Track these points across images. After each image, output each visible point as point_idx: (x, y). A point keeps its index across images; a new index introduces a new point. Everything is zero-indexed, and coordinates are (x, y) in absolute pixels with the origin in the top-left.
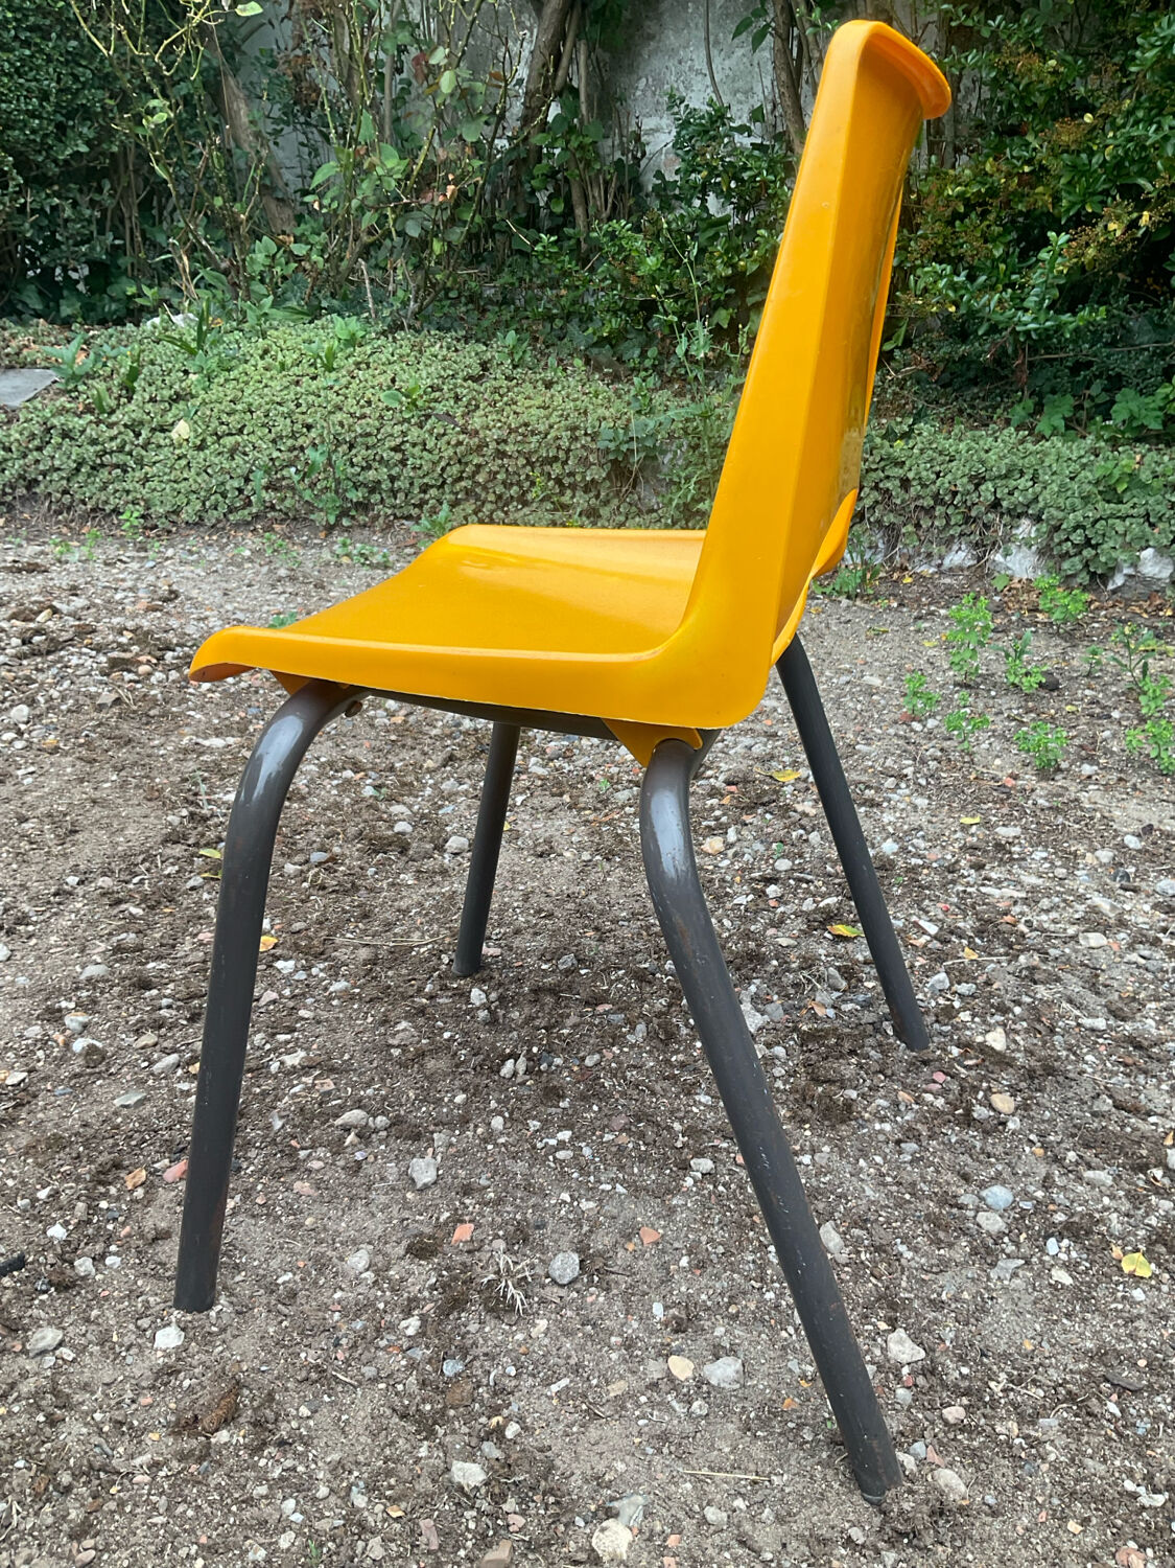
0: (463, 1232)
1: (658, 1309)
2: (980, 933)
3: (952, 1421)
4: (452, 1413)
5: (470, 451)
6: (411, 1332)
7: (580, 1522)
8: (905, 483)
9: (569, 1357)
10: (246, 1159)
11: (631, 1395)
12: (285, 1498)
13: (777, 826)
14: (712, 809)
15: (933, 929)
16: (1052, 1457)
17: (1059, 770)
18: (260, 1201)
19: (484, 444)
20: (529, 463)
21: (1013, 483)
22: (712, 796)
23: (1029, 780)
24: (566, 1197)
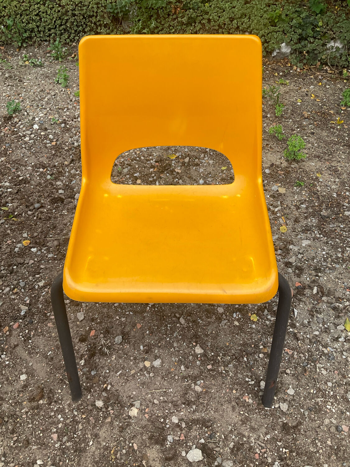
0: (93, 333)
1: (142, 347)
3: (209, 369)
4: (94, 385)
5: (63, 14)
6: (82, 364)
7: (126, 409)
8: (209, 20)
9: (121, 365)
10: (34, 319)
11: (136, 373)
12: (58, 415)
14: (151, 173)
16: (231, 375)
18: (40, 331)
19: (67, 11)
20: (84, 17)
21: (243, 20)
22: (151, 168)
24: (118, 318)
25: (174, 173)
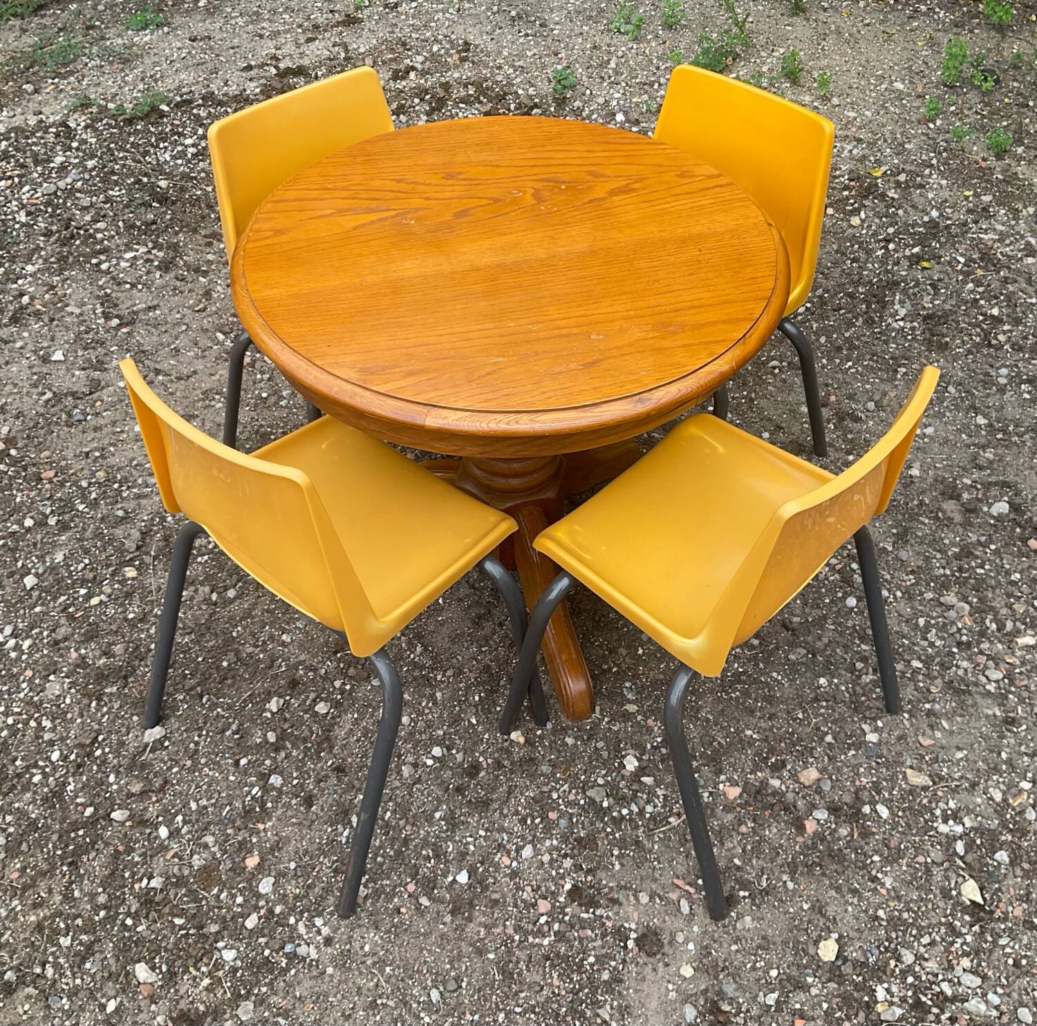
2: (982, 259)
3: (999, 438)
13: (881, 207)
15: (962, 260)
17: (1005, 151)
23: (992, 161)
24: (859, 384)
25: (887, 199)
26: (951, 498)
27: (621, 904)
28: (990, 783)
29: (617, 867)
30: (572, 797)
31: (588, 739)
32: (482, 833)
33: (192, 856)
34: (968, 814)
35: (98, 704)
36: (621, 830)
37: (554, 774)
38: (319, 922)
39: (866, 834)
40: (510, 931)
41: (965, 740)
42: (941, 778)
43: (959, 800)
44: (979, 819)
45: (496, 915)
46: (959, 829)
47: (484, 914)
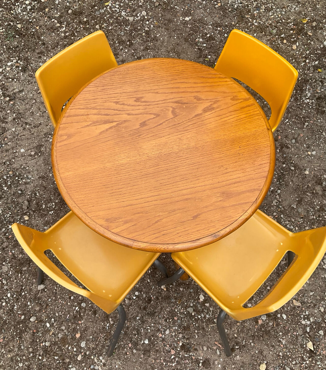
7: (303, 171)
9: (297, 153)
11: (305, 157)
13: (305, 40)
14: (292, 35)
22: (291, 30)
24: (290, 130)
25: (308, 36)
26: (319, 184)
27: (197, 350)
28: (320, 304)
29: (197, 337)
30: (182, 311)
31: (188, 288)
32: (153, 325)
33: (58, 334)
34: (312, 317)
35: (21, 275)
36: (198, 323)
37: (176, 302)
38: (101, 358)
39: (278, 325)
40: (162, 361)
41: (314, 288)
42: (304, 303)
43: (309, 311)
44: (315, 318)
45: (158, 356)
46: (309, 323)
47: (154, 355)
